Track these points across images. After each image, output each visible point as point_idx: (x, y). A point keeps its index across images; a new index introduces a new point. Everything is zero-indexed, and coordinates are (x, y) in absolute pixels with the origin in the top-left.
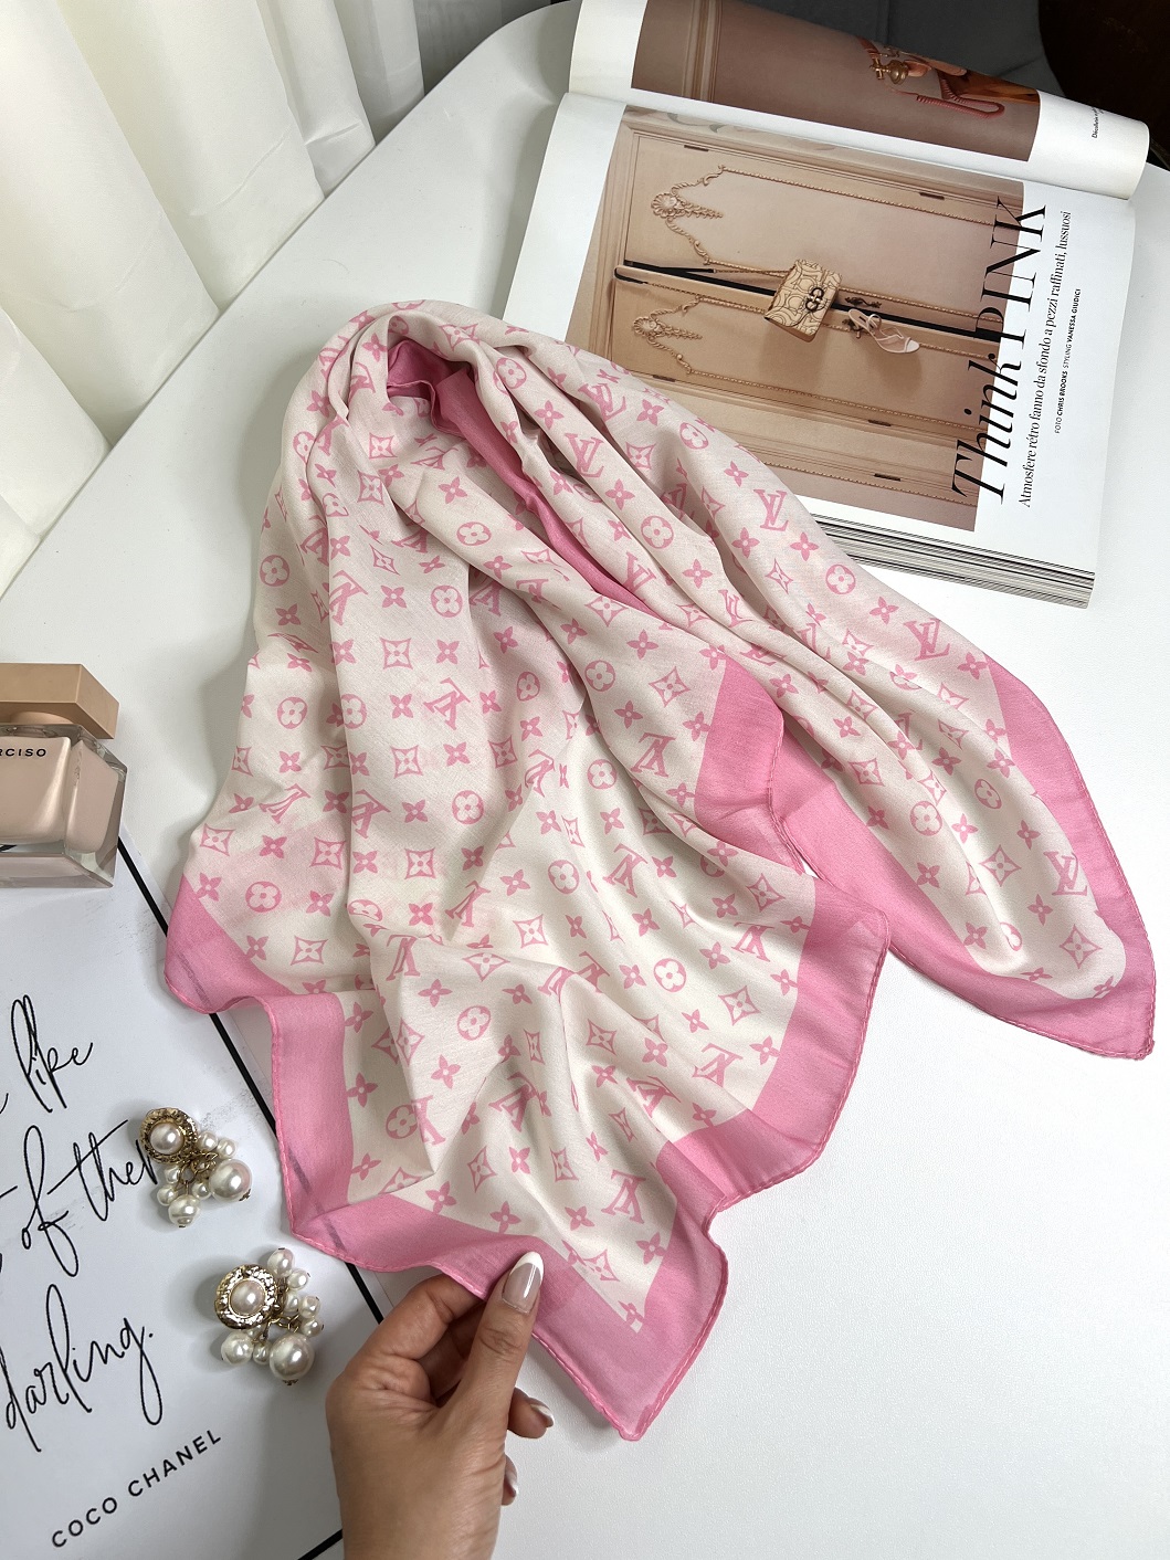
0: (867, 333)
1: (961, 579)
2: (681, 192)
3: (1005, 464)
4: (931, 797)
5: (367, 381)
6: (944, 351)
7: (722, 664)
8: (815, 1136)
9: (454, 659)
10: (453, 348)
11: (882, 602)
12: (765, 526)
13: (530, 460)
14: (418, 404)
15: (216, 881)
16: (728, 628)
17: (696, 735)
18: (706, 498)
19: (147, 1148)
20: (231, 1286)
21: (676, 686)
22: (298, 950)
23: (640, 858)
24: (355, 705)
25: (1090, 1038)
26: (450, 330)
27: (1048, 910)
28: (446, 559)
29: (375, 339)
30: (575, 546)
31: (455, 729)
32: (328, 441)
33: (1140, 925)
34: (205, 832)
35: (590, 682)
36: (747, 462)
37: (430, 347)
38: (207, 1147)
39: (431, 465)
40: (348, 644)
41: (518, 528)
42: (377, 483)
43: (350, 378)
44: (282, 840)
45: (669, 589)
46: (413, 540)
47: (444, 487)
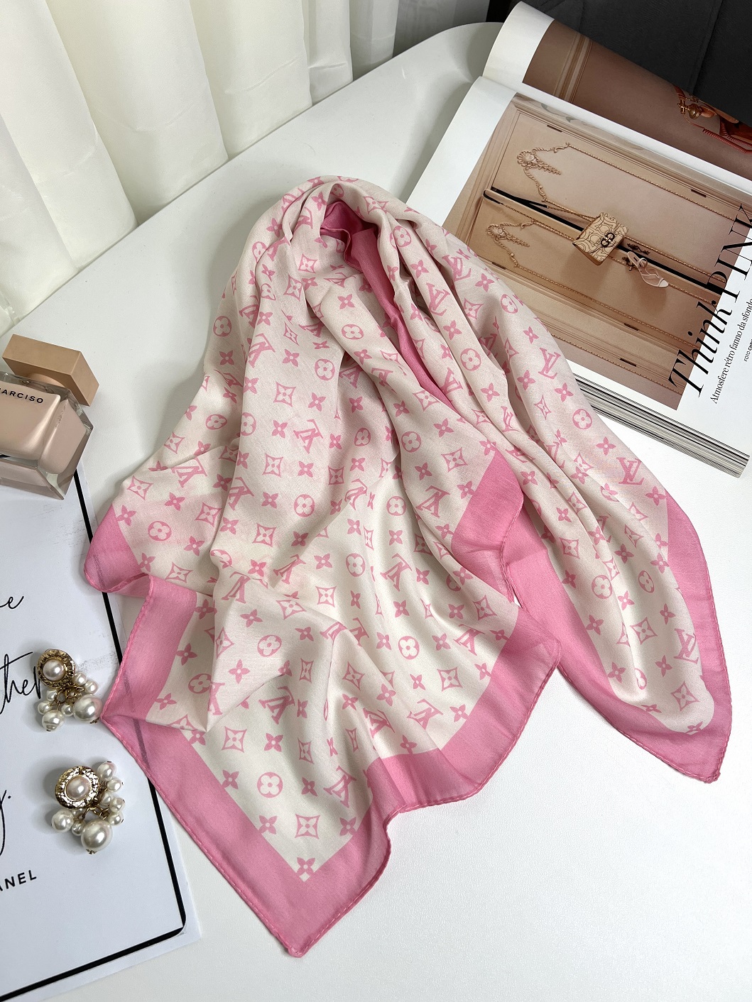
0: (636, 269)
1: (661, 439)
2: (538, 153)
3: (707, 372)
4: (609, 574)
5: (309, 221)
6: (684, 292)
7: (492, 453)
8: (478, 778)
9: (319, 408)
10: (369, 212)
11: (606, 440)
12: (541, 373)
13: (400, 293)
14: (338, 243)
15: (132, 513)
16: (501, 432)
17: (464, 495)
18: (507, 346)
19: (39, 673)
20: (69, 778)
21: (459, 461)
22: (172, 571)
23: (407, 566)
24: (249, 420)
25: (678, 760)
26: (370, 201)
27: (669, 667)
28: (331, 344)
29: (321, 196)
30: (415, 356)
31: (309, 453)
32: (275, 251)
33: (728, 693)
34: (133, 481)
35: (404, 444)
36: (539, 329)
37: (354, 209)
38: (79, 683)
39: (336, 283)
40: (255, 381)
41: (382, 336)
42: (299, 285)
43: (299, 216)
44: (181, 499)
45: (469, 398)
46: (313, 328)
47: (341, 299)
